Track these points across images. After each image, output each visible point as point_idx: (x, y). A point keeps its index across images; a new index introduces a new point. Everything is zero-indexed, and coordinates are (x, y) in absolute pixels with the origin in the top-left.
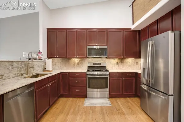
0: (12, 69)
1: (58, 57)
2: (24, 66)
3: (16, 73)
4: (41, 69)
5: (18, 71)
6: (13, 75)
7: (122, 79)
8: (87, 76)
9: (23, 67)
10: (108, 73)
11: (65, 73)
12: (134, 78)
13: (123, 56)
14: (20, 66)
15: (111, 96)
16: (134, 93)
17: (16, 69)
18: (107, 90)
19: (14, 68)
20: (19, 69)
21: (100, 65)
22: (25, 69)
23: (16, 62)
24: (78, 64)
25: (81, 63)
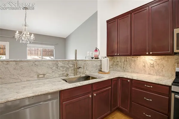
0: (57, 69)
1: (118, 54)
2: (72, 66)
3: (61, 72)
4: (96, 69)
5: (63, 71)
6: (57, 75)
9: (70, 67)
14: (66, 66)
17: (61, 68)
19: (58, 68)
20: (65, 69)
22: (73, 68)
23: (61, 62)
24: (152, 66)
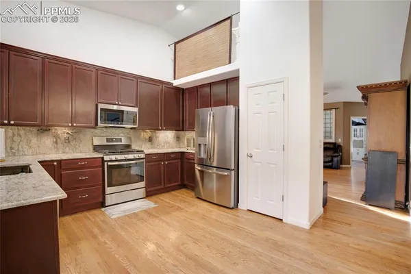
1: (13, 122)
7: (164, 163)
8: (106, 163)
10: (143, 156)
11: (51, 163)
12: (179, 160)
13: (161, 126)
15: (149, 195)
16: (179, 183)
18: (142, 184)
21: (121, 141)
24: (68, 141)
25: (75, 139)
